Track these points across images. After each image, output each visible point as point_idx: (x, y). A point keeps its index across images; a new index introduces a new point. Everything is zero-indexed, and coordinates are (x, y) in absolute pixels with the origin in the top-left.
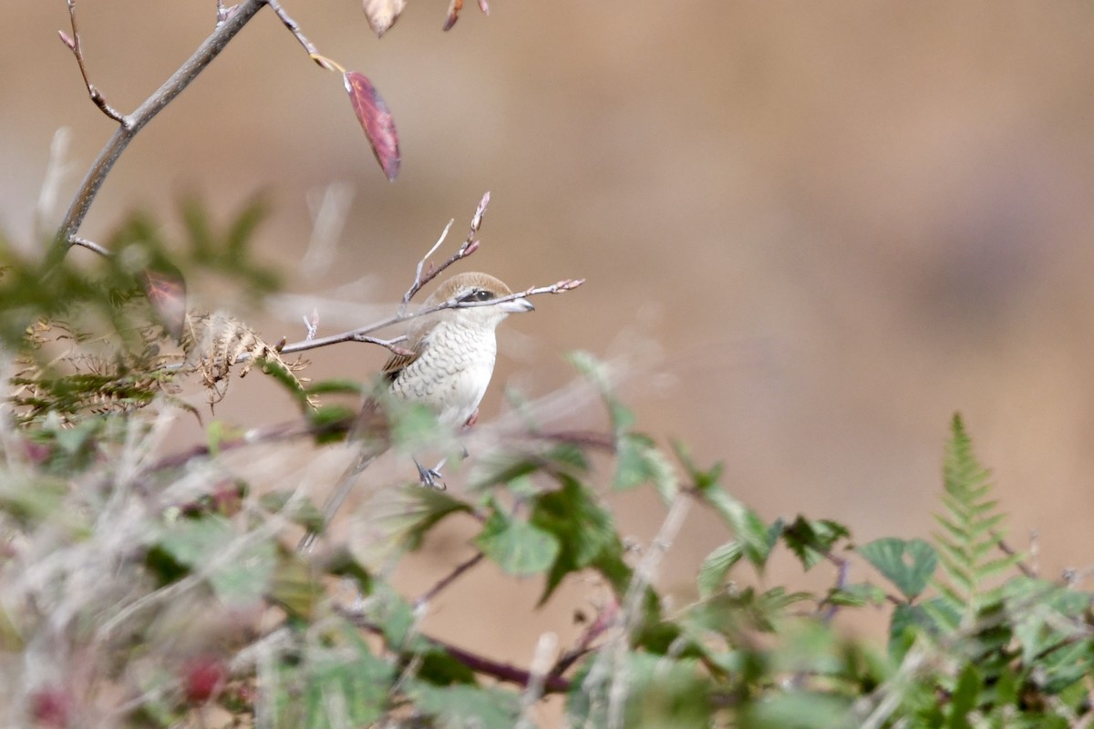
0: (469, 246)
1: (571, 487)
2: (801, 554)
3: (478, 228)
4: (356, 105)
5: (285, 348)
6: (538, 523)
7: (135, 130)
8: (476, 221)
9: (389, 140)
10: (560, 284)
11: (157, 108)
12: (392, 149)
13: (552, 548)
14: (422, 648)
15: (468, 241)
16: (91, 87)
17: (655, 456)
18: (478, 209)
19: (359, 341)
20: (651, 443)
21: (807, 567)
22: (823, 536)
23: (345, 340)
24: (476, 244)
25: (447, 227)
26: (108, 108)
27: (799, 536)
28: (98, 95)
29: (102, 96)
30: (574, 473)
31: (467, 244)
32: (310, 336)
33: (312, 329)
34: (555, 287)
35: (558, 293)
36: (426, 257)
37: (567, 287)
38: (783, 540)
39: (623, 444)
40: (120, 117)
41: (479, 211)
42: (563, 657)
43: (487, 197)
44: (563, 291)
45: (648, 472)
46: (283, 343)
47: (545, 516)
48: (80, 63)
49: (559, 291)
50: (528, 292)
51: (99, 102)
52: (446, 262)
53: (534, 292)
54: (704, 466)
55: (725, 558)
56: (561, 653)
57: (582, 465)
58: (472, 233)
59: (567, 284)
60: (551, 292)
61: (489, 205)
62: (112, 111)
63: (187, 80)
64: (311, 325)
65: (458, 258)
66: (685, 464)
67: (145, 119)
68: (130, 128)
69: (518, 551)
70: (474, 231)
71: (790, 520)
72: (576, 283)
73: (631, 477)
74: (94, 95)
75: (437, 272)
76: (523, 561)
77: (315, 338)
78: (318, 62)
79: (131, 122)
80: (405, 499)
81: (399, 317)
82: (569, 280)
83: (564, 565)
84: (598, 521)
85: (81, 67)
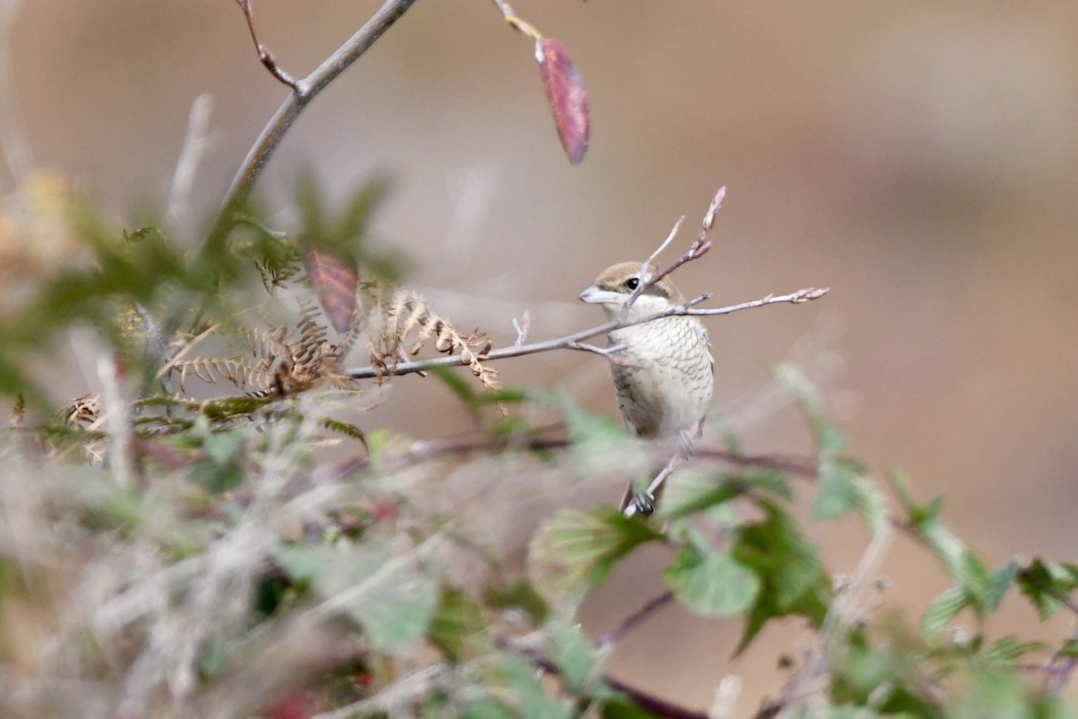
0: (700, 246)
1: (775, 518)
2: (1038, 602)
3: (711, 227)
4: (546, 78)
5: (491, 353)
6: (741, 559)
7: (310, 96)
8: (709, 219)
9: (580, 119)
10: (802, 292)
11: (334, 73)
12: (582, 130)
13: (751, 587)
14: (604, 693)
15: (699, 241)
16: (260, 47)
17: (866, 486)
18: (712, 205)
19: (573, 348)
20: (861, 469)
21: (1044, 616)
22: (1060, 582)
23: (558, 347)
24: (707, 245)
25: (677, 225)
26: (279, 71)
27: (1035, 580)
28: (267, 57)
29: (273, 58)
30: (779, 502)
31: (697, 244)
32: (519, 341)
33: (522, 333)
34: (795, 296)
35: (798, 303)
36: (652, 257)
37: (809, 296)
38: (1018, 585)
39: (827, 469)
40: (292, 82)
41: (712, 208)
42: (765, 707)
43: (722, 192)
44: (804, 300)
45: (855, 501)
46: (488, 348)
47: (748, 552)
48: (248, 20)
49: (799, 300)
50: (766, 300)
51: (268, 64)
52: (673, 264)
53: (772, 300)
54: (921, 501)
55: (952, 604)
56: (764, 702)
57: (786, 492)
58: (704, 232)
59: (809, 293)
60: (791, 301)
61: (724, 202)
62: (284, 75)
63: (369, 41)
64: (522, 329)
65: (687, 259)
66: (898, 495)
67: (320, 85)
68: (303, 94)
69: (712, 589)
70: (706, 229)
71: (1025, 562)
72: (820, 292)
73: (834, 505)
74: (263, 56)
75: (664, 275)
76: (718, 599)
77: (524, 344)
78: (514, 26)
79: (305, 87)
80: (594, 523)
81: (618, 322)
82: (811, 289)
83: (765, 609)
84: (803, 558)
85: (250, 24)
